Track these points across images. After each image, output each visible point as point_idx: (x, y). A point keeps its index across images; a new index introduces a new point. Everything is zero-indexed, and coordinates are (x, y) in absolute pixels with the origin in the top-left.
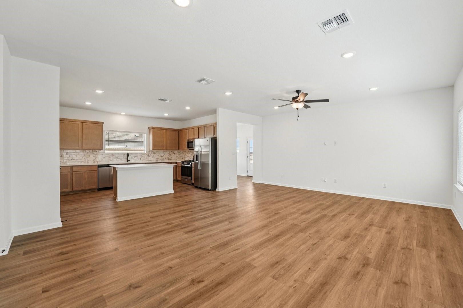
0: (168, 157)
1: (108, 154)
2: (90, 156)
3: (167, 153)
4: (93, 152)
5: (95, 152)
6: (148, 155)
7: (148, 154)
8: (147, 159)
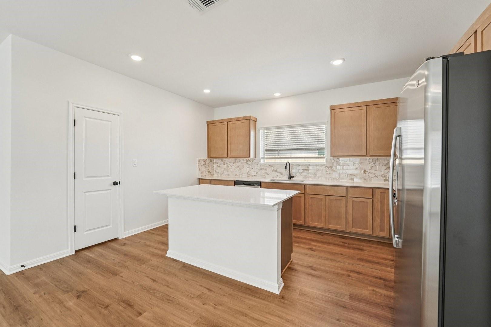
0: (383, 173)
1: (264, 165)
2: (244, 167)
3: (380, 164)
4: (247, 161)
5: (249, 161)
6: (331, 167)
7: (331, 165)
8: (328, 176)
